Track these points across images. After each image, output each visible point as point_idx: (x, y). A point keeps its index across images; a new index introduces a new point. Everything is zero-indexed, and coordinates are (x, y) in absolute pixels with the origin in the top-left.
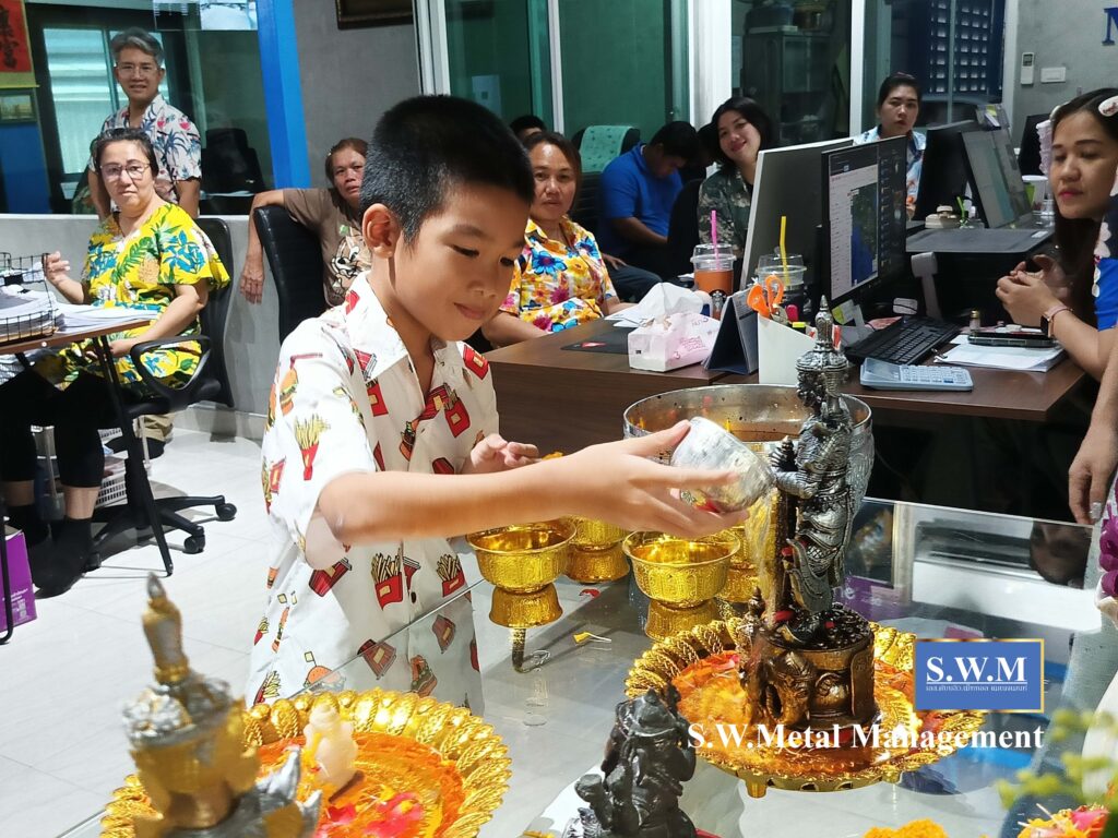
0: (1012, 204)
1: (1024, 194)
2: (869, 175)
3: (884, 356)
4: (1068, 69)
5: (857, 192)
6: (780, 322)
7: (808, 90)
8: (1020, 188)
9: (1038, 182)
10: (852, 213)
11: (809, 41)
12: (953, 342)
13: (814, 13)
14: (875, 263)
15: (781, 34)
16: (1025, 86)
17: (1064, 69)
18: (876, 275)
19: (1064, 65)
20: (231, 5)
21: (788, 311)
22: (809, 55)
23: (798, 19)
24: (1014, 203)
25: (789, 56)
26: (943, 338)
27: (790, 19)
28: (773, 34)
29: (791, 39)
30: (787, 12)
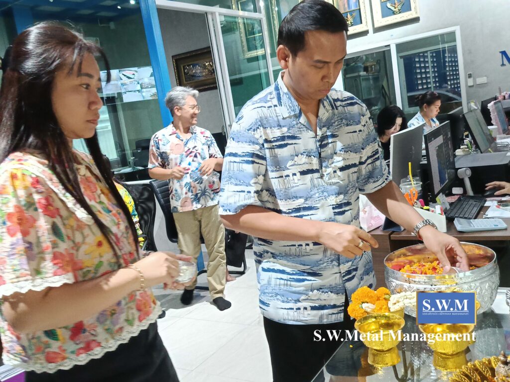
0: (487, 140)
1: (490, 135)
2: (440, 140)
3: (461, 216)
4: (487, 78)
5: (437, 148)
6: (418, 207)
7: (373, 96)
8: (489, 133)
9: (493, 129)
10: (437, 156)
11: (371, 77)
12: (485, 205)
13: (371, 66)
14: (447, 175)
15: (360, 76)
16: (470, 87)
17: (485, 78)
18: (447, 181)
19: (485, 76)
20: (135, 91)
21: (420, 202)
22: (371, 82)
23: (366, 69)
24: (488, 140)
25: (364, 84)
26: (481, 204)
27: (362, 70)
28: (356, 76)
29: (364, 77)
30: (361, 67)
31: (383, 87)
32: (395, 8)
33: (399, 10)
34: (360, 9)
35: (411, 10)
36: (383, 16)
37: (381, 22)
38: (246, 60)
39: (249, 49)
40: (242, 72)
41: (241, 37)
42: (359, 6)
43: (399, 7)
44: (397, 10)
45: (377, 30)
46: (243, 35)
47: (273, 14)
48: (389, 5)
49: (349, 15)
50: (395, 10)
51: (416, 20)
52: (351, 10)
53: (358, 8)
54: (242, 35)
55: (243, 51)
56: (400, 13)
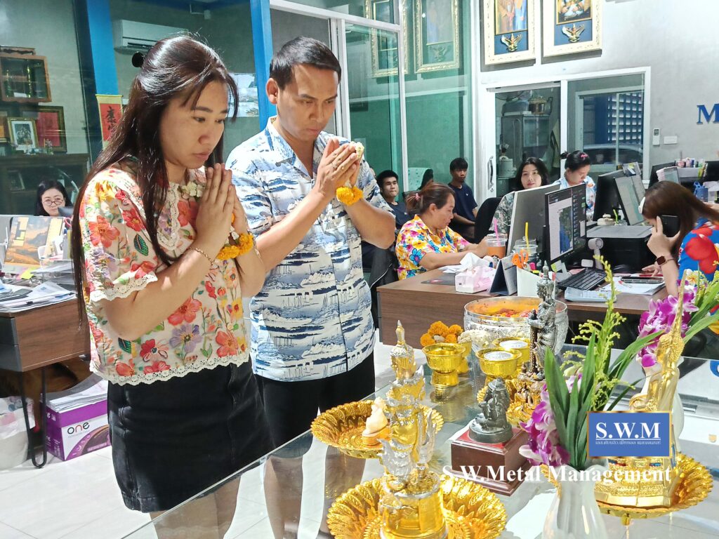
3: (576, 286)
4: (678, 137)
6: (527, 270)
7: (538, 145)
11: (537, 119)
13: (540, 105)
15: (523, 116)
16: (655, 146)
17: (676, 137)
19: (676, 135)
21: (531, 266)
22: (538, 126)
23: (532, 108)
25: (526, 127)
27: (527, 108)
28: (518, 116)
29: (526, 118)
30: (526, 104)
31: (552, 134)
32: (572, 34)
33: (577, 38)
34: (527, 31)
35: (592, 40)
36: (557, 43)
37: (552, 50)
38: (375, 80)
39: (381, 67)
40: (369, 94)
41: (372, 50)
42: (527, 27)
43: (578, 35)
44: (574, 37)
45: (546, 60)
46: (375, 47)
47: (416, 25)
48: (565, 30)
49: (512, 36)
50: (572, 37)
51: (597, 53)
52: (516, 30)
53: (526, 29)
54: (373, 47)
55: (373, 67)
56: (578, 41)
